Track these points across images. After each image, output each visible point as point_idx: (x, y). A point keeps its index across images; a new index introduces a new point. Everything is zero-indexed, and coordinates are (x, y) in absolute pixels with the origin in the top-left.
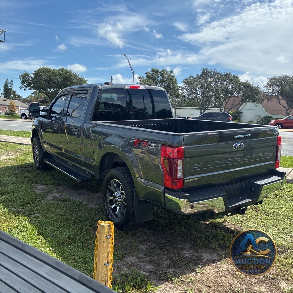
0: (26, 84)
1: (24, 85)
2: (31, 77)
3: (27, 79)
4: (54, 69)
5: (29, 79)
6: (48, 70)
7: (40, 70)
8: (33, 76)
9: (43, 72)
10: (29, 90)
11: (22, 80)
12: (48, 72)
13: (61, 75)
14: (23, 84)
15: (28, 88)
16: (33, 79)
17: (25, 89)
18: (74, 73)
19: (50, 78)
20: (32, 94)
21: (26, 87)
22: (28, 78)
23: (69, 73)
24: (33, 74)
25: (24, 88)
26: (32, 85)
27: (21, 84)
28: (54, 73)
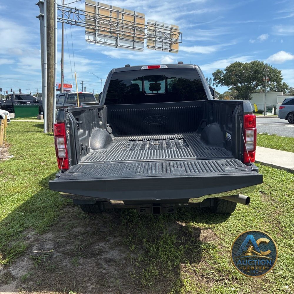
0: (218, 80)
2: (223, 74)
3: (220, 76)
4: (246, 63)
5: (221, 76)
6: (239, 65)
7: (232, 66)
8: (225, 72)
9: (234, 67)
10: (221, 86)
11: (214, 77)
12: (240, 66)
13: (252, 68)
14: (216, 81)
15: (220, 84)
16: (224, 75)
18: (266, 64)
19: (241, 73)
20: (229, 90)
21: (218, 83)
22: (220, 75)
23: (260, 65)
24: (225, 70)
25: (216, 85)
26: (223, 82)
27: (214, 81)
28: (246, 67)
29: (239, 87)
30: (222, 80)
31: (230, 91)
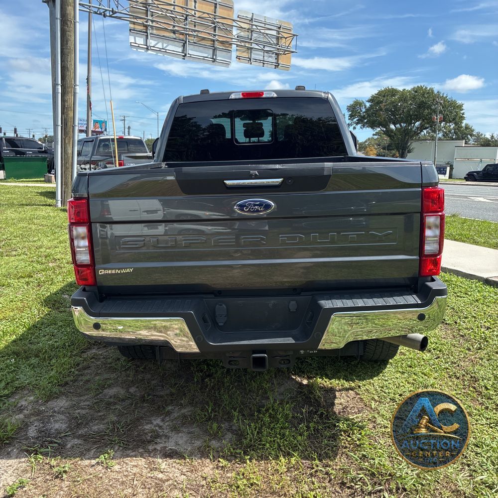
0: (357, 119)
1: (354, 120)
2: (365, 107)
3: (359, 110)
4: (404, 90)
5: (362, 111)
6: (392, 92)
7: (380, 93)
8: (368, 105)
9: (384, 96)
10: (361, 128)
11: (350, 113)
12: (394, 95)
13: (414, 98)
14: (352, 120)
15: (359, 125)
16: (367, 110)
17: (354, 128)
18: (438, 92)
19: (395, 107)
20: (374, 135)
21: (357, 124)
22: (361, 109)
23: (428, 93)
24: (368, 101)
25: (353, 126)
26: (366, 121)
27: (349, 119)
28: (404, 96)
29: (392, 131)
30: (364, 117)
31: (376, 137)
